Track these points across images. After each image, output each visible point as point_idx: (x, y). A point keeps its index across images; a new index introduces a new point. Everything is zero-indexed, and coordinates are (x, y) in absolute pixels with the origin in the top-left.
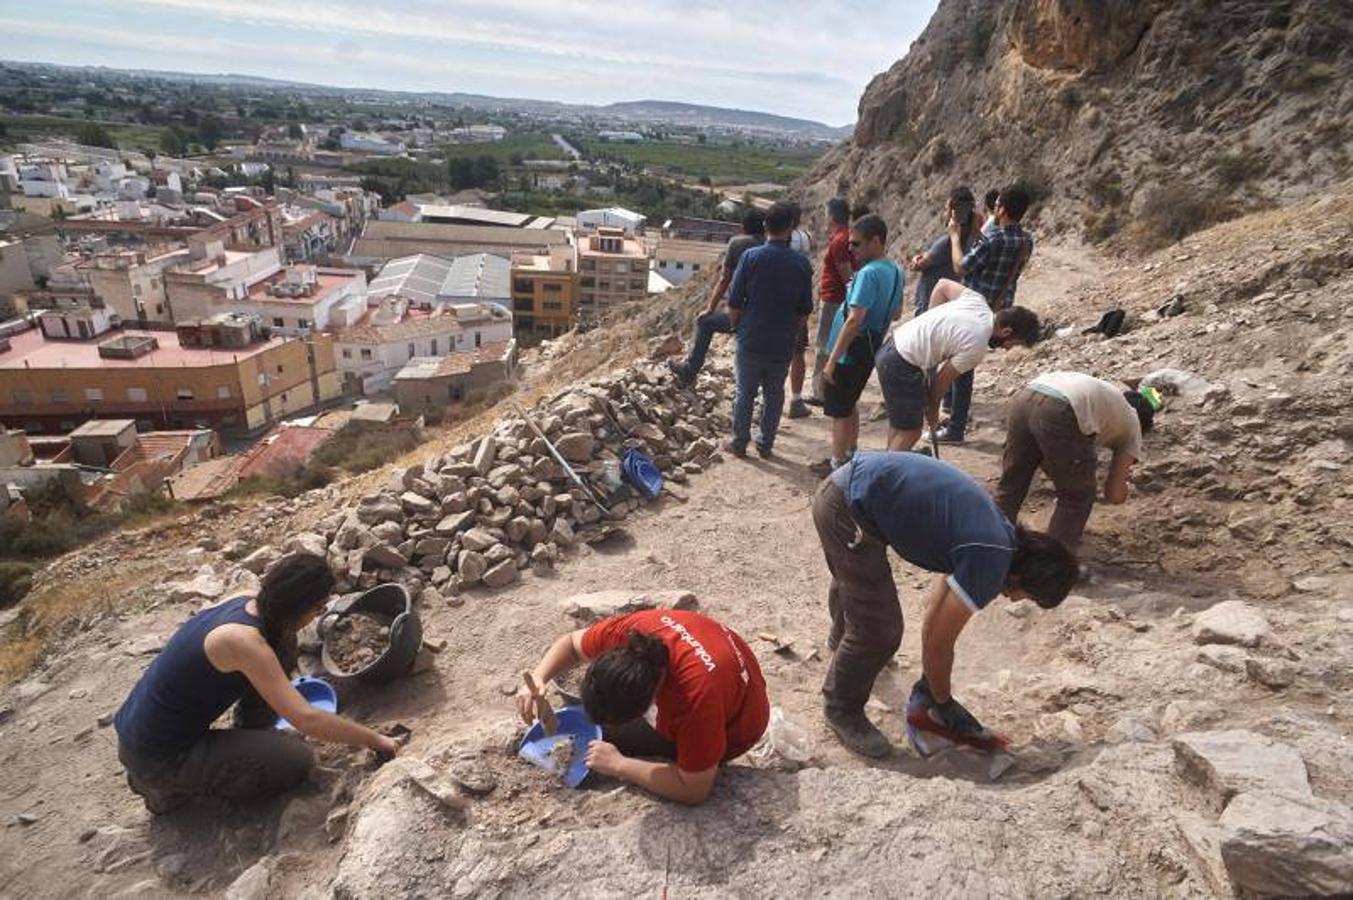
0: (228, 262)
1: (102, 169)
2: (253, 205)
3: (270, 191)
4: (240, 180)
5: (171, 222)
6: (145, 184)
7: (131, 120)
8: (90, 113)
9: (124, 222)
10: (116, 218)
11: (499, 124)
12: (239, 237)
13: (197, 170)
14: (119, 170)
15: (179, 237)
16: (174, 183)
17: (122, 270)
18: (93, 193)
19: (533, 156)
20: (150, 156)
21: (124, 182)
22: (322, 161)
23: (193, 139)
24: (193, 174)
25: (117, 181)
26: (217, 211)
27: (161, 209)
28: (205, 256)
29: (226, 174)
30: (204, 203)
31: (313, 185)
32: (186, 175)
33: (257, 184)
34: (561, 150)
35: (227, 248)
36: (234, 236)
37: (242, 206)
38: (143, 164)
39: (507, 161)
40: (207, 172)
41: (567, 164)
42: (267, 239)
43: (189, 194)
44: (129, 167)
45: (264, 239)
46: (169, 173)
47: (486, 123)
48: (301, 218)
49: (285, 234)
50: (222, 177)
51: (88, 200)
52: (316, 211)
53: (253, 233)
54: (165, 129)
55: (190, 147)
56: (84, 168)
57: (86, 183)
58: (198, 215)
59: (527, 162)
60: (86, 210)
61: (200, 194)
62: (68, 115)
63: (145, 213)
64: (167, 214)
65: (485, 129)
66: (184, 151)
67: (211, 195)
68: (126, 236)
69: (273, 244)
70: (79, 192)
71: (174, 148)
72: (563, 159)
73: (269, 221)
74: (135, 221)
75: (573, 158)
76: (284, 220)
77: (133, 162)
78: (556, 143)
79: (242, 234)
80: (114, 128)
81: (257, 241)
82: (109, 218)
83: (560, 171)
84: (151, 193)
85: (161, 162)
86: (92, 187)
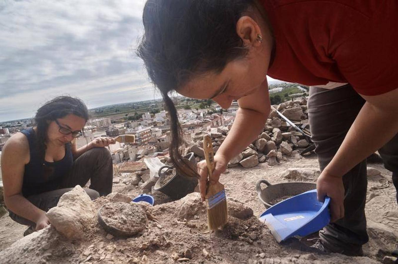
0: (211, 130)
1: (188, 114)
2: (218, 117)
3: (222, 113)
4: (215, 112)
5: (200, 123)
6: (196, 116)
7: (194, 103)
8: (187, 103)
9: (191, 124)
10: (190, 124)
11: (281, 87)
12: (214, 125)
13: (206, 111)
14: (191, 114)
15: (201, 126)
16: (202, 115)
17: (190, 134)
18: (186, 119)
19: (291, 93)
20: (197, 109)
21: (192, 116)
22: (234, 105)
23: (206, 105)
24: (205, 112)
25: (190, 116)
26: (210, 119)
27: (198, 120)
28: (207, 129)
29: (212, 111)
30: (207, 118)
31: (231, 110)
32: (204, 113)
33: (219, 112)
34: (300, 90)
35: (211, 127)
36: (213, 124)
37: (215, 117)
38: (196, 112)
39: (284, 96)
40: (208, 111)
41: (302, 94)
42: (221, 124)
43: (204, 117)
44: (193, 112)
45: (220, 124)
46: (201, 113)
47: (277, 87)
48: (228, 119)
49: (225, 123)
50: (212, 112)
51: (185, 121)
52: (232, 116)
53: (217, 123)
54: (200, 104)
55: (205, 106)
56: (185, 115)
57: (185, 117)
58: (206, 120)
59: (289, 95)
60: (185, 123)
61: (207, 117)
62: (183, 104)
63: (195, 122)
64: (200, 121)
65: (277, 89)
66: (204, 107)
67: (209, 116)
68: (191, 127)
69: (222, 125)
70: (184, 119)
71: (202, 107)
72: (301, 92)
73: (221, 120)
74: (193, 124)
75: (304, 92)
76: (224, 119)
77: (194, 112)
78: (298, 89)
79: (215, 124)
80: (191, 105)
81: (218, 125)
82: (189, 124)
83: (300, 96)
84: (197, 118)
85: (199, 111)
86: (186, 118)
